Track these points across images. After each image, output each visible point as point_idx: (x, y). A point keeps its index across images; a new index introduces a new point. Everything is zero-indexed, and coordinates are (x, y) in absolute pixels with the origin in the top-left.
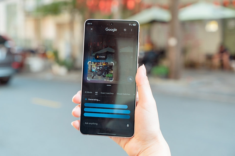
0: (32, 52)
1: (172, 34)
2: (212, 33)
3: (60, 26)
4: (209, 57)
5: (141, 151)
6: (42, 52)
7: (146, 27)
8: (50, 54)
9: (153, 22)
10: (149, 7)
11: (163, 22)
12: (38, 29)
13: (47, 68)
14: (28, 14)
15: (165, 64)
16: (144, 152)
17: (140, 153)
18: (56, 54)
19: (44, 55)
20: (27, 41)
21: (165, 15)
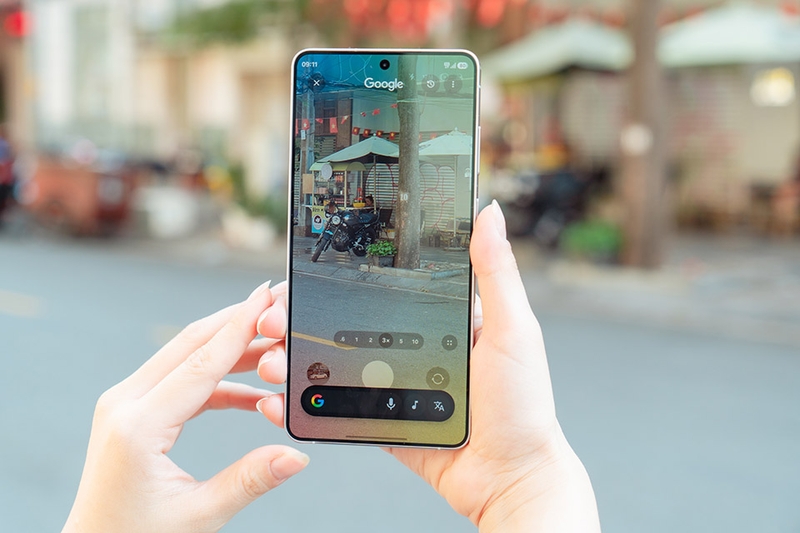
0: (159, 170)
1: (634, 113)
2: (772, 111)
3: (252, 82)
4: (763, 194)
5: (496, 496)
6: (192, 170)
7: (546, 89)
8: (217, 176)
9: (570, 71)
10: (557, 19)
11: (603, 72)
12: (178, 90)
13: (207, 224)
14: (145, 40)
15: (609, 214)
16: (504, 496)
17: (493, 498)
18: (238, 175)
19: (197, 181)
20: (142, 130)
21: (611, 49)
